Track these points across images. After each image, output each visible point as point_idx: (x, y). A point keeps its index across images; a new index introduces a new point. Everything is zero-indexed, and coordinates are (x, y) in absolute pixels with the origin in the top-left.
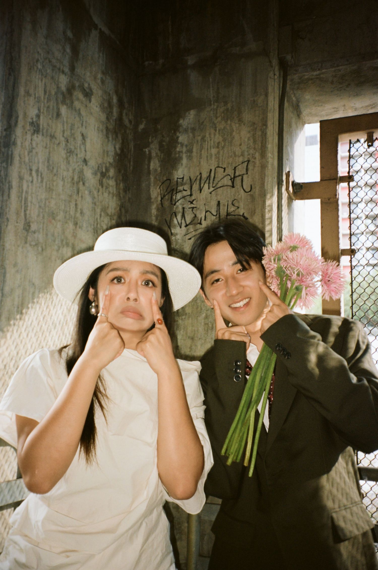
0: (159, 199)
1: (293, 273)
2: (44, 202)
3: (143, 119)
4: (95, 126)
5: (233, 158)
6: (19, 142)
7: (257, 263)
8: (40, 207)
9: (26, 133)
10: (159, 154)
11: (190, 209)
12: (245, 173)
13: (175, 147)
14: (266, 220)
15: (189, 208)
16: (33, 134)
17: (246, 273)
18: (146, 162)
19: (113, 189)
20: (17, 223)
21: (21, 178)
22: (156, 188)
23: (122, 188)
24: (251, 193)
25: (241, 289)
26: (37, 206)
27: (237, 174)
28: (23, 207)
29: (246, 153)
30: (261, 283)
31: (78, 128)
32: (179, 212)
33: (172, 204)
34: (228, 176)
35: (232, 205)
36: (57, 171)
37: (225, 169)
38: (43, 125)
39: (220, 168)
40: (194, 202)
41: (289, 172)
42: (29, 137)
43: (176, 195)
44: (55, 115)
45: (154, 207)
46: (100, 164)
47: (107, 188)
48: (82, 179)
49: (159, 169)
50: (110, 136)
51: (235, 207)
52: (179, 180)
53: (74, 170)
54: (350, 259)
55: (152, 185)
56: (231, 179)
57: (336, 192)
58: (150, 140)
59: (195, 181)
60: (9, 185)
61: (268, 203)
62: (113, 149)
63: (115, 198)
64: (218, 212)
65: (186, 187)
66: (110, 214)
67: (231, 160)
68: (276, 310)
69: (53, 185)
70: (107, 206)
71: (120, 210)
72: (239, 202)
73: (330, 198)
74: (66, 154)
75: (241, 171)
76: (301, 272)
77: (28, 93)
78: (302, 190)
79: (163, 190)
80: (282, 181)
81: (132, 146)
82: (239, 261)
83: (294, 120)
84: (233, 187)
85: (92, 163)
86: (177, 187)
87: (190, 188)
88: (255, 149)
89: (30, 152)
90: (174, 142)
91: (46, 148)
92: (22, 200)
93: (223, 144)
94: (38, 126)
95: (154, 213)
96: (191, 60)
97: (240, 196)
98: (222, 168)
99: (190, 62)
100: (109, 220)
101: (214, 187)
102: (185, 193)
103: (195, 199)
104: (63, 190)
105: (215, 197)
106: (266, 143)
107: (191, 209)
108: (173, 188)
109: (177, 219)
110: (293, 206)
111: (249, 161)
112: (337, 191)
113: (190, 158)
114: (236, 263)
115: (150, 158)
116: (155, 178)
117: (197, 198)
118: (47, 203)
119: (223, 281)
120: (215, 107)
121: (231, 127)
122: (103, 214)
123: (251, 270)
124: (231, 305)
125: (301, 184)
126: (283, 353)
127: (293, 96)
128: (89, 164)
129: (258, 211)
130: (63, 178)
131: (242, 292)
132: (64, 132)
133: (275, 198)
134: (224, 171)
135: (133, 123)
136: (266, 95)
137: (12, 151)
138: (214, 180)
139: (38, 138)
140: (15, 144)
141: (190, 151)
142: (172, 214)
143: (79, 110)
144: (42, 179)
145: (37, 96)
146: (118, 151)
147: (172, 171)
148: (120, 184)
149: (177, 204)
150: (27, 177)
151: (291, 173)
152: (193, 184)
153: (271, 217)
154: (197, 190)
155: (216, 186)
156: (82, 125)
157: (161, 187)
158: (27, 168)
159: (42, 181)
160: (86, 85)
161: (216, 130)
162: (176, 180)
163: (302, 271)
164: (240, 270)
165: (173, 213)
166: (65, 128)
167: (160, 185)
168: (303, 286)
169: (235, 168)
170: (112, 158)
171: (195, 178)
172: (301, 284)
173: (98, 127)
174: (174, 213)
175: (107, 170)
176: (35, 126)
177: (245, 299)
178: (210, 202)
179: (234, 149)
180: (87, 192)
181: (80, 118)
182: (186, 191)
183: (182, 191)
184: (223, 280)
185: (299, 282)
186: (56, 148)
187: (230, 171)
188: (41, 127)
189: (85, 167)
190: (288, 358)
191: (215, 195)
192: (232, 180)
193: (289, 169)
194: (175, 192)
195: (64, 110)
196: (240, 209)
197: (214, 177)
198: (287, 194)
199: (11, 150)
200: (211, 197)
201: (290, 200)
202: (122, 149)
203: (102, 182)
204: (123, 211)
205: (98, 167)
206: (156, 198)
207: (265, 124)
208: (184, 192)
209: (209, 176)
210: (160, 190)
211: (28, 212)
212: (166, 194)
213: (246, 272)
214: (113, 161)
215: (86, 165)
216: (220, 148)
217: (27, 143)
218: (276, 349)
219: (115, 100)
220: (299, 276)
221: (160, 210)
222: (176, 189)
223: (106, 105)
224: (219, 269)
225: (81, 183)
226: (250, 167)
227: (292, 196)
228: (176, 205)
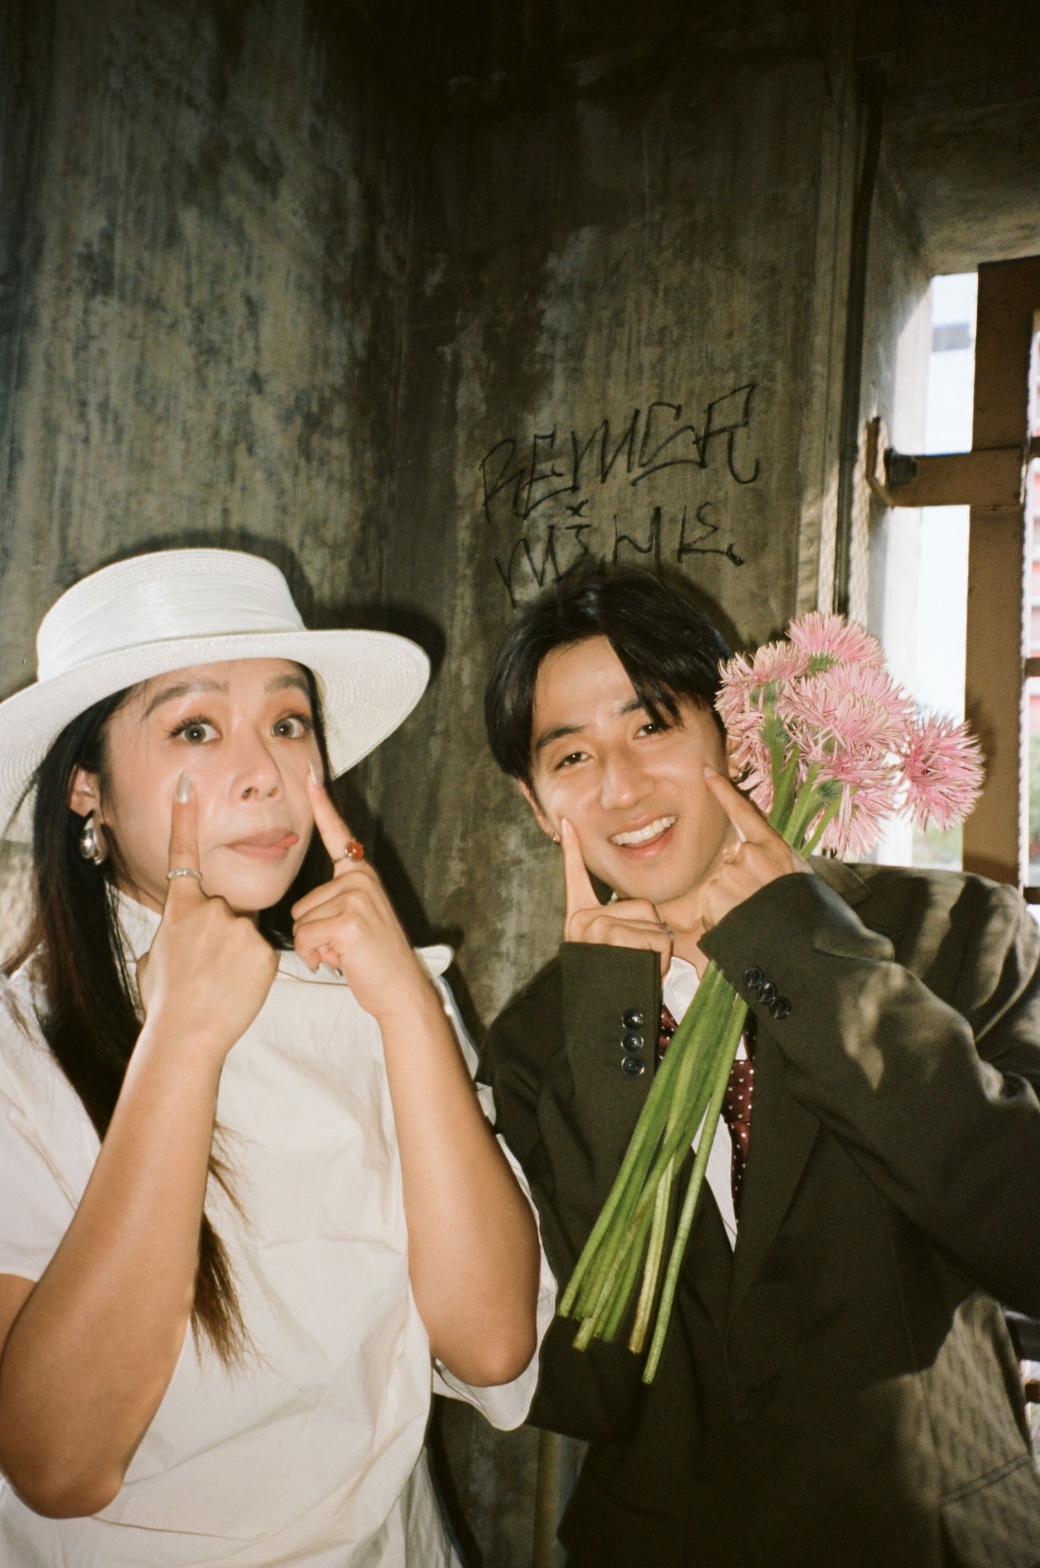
0: (481, 498)
1: (812, 743)
2: (122, 504)
3: (440, 255)
4: (289, 272)
5: (706, 378)
6: (45, 319)
7: (699, 708)
8: (111, 517)
9: (69, 289)
10: (484, 363)
11: (569, 531)
12: (740, 419)
13: (533, 343)
14: (800, 567)
15: (568, 528)
16: (91, 295)
17: (662, 739)
18: (446, 388)
19: (342, 467)
20: (37, 562)
21: (51, 428)
22: (472, 467)
23: (371, 464)
24: (758, 484)
25: (647, 788)
26: (102, 514)
27: (717, 423)
28: (57, 517)
29: (746, 363)
30: (709, 773)
31: (236, 277)
32: (538, 539)
33: (517, 515)
34: (689, 431)
35: (696, 520)
36: (167, 409)
37: (679, 409)
38: (123, 267)
39: (666, 408)
40: (584, 510)
41: (877, 420)
42: (77, 301)
43: (530, 487)
44: (162, 232)
45: (465, 521)
46: (303, 391)
47: (322, 462)
48: (245, 435)
49: (483, 407)
50: (336, 307)
51: (705, 527)
52: (539, 441)
53: (220, 407)
55: (460, 455)
56: (696, 442)
57: (1019, 486)
58: (458, 320)
59: (588, 446)
60: (12, 449)
61: (807, 514)
62: (344, 345)
63: (347, 494)
64: (654, 542)
65: (562, 465)
66: (330, 542)
67: (699, 380)
68: (752, 861)
69: (153, 451)
70: (322, 515)
71: (363, 529)
72: (716, 510)
73: (999, 505)
74: (195, 357)
75: (727, 416)
76: (838, 741)
77: (74, 166)
78: (913, 480)
79: (493, 472)
80: (855, 449)
81: (403, 334)
82: (645, 702)
83: (898, 264)
84: (702, 464)
85: (278, 387)
86: (534, 465)
87: (572, 469)
88: (773, 348)
89: (81, 347)
90: (530, 325)
91: (130, 336)
92: (52, 494)
93: (676, 333)
94: (108, 266)
95: (463, 541)
96: (587, 73)
97: (721, 494)
98: (669, 405)
99: (584, 80)
100: (328, 558)
101: (643, 466)
102: (557, 483)
103: (587, 501)
104: (184, 467)
105: (646, 497)
106: (807, 330)
107: (574, 531)
108: (520, 467)
109: (531, 560)
110: (884, 526)
111: (752, 386)
112: (1023, 483)
113: (575, 375)
114: (633, 707)
115: (456, 376)
116: (470, 436)
117: (593, 497)
118: (134, 507)
119: (591, 761)
120: (657, 217)
121: (703, 279)
122: (308, 541)
123: (681, 728)
124: (614, 835)
125: (913, 460)
126: (766, 998)
127: (896, 186)
128: (268, 388)
129: (775, 540)
130: (184, 431)
131: (647, 796)
132: (189, 289)
133: (831, 502)
134: (678, 415)
135: (408, 267)
136: (815, 181)
137: (22, 345)
138: (644, 444)
139: (107, 309)
140: (31, 321)
141: (576, 354)
142: (517, 544)
143: (240, 220)
144: (119, 432)
145: (104, 173)
146: (361, 352)
147: (519, 415)
148: (364, 451)
149: (533, 514)
150: (69, 423)
151: (882, 425)
152: (582, 456)
153: (815, 558)
154: (594, 473)
155: (650, 461)
156: (248, 269)
157: (487, 462)
158: (68, 400)
159: (118, 439)
160: (262, 146)
161: (655, 291)
162: (532, 442)
163: (840, 739)
164: (645, 728)
165: (519, 542)
166: (195, 276)
167: (485, 455)
168: (844, 783)
169: (711, 407)
170: (342, 374)
171: (590, 436)
172: (839, 777)
173: (300, 278)
174: (522, 542)
175: (325, 407)
176: (96, 270)
177: (660, 817)
178: (631, 512)
179: (710, 349)
180: (259, 475)
181: (242, 248)
182: (561, 475)
183: (548, 476)
184: (590, 757)
185: (830, 771)
186: (162, 336)
187: (695, 416)
188: (117, 271)
189: (255, 400)
190: (781, 1018)
191: (645, 490)
192: (701, 442)
193: (879, 409)
194: (527, 480)
195: (189, 221)
196: (719, 532)
197: (647, 435)
198: (868, 490)
199: (18, 339)
200: (634, 494)
201: (877, 508)
202: (372, 347)
203: (308, 444)
204: (372, 532)
205: (298, 399)
206: (473, 494)
207: (807, 272)
208: (555, 479)
209: (632, 431)
210: (482, 472)
211: (72, 532)
212: (500, 483)
213: (665, 735)
214: (341, 381)
215: (260, 391)
216: (668, 346)
217: (71, 323)
218: (747, 986)
219: (353, 192)
220: (833, 751)
221: (480, 533)
222: (530, 468)
223: (324, 209)
224: (579, 725)
225: (242, 447)
226: (758, 405)
227: (884, 494)
228: (529, 517)
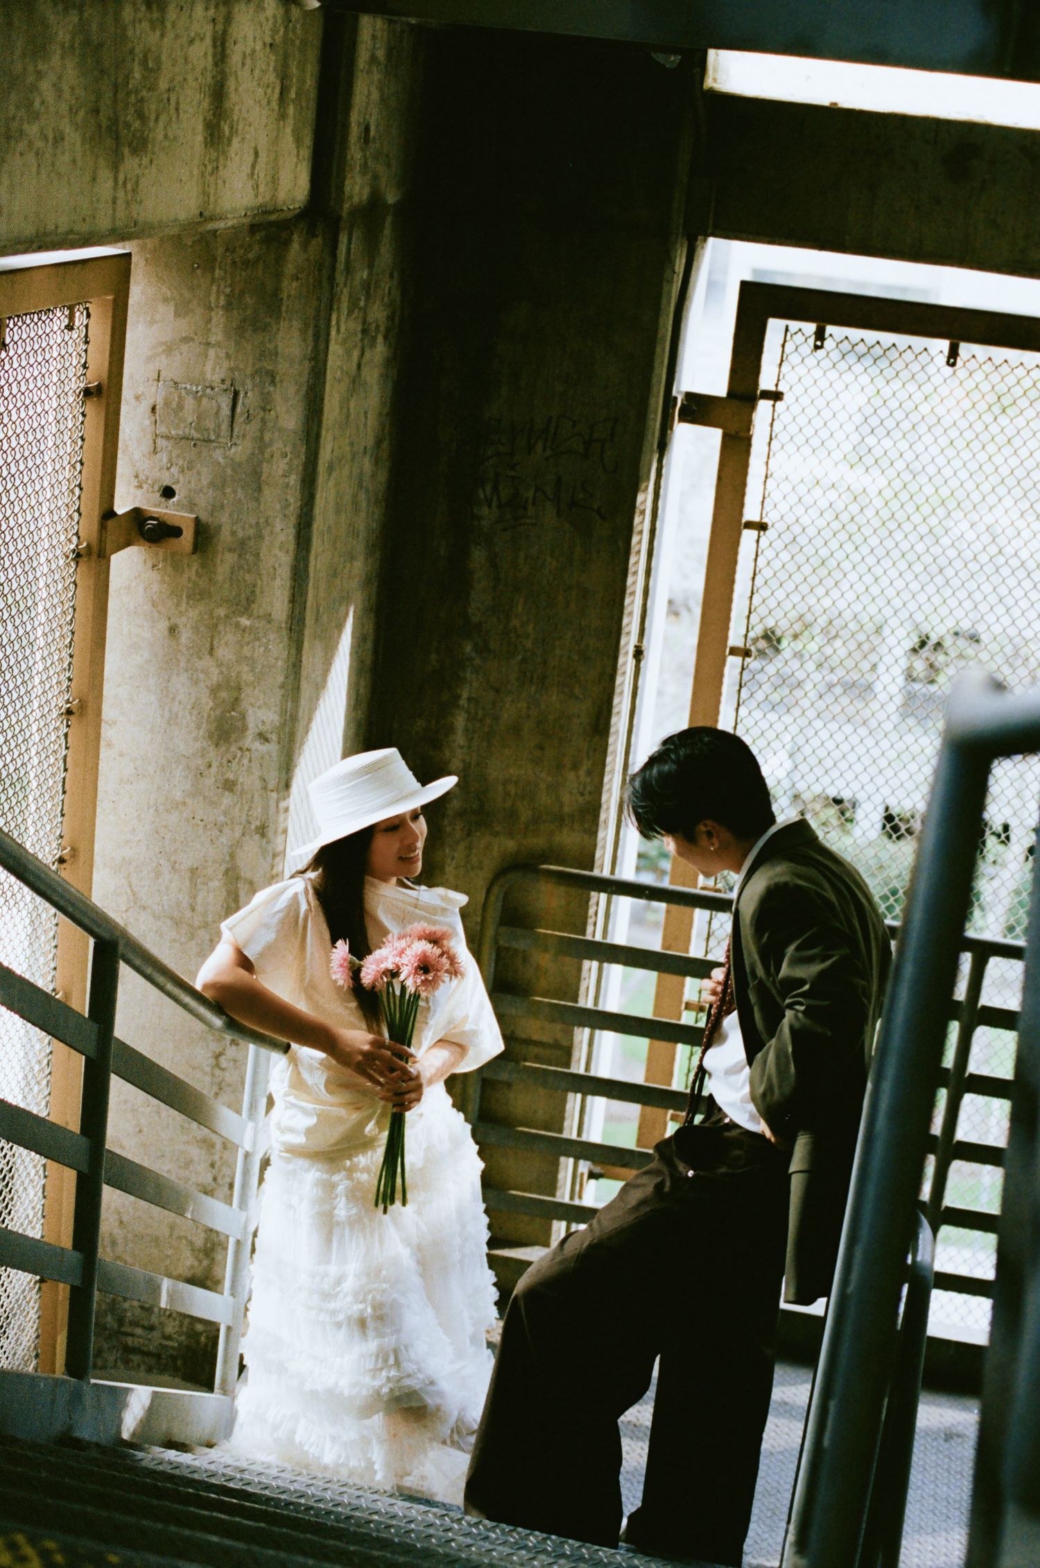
0: (454, 447)
5: (591, 408)
12: (608, 437)
13: (489, 362)
15: (507, 476)
22: (449, 428)
24: (616, 475)
27: (596, 435)
29: (614, 405)
32: (489, 479)
33: (477, 462)
34: (580, 436)
35: (581, 488)
37: (574, 422)
39: (567, 420)
40: (516, 468)
43: (485, 447)
45: (444, 458)
51: (586, 493)
52: (492, 421)
54: (756, 538)
55: (442, 419)
56: (583, 443)
57: (751, 424)
59: (521, 431)
61: (639, 503)
64: (557, 496)
65: (505, 439)
67: (587, 409)
72: (593, 485)
73: (739, 433)
75: (601, 433)
79: (462, 433)
84: (586, 457)
86: (488, 435)
87: (511, 442)
88: (629, 401)
90: (489, 351)
93: (575, 378)
95: (443, 471)
97: (596, 476)
101: (552, 450)
102: (501, 448)
103: (518, 463)
105: (553, 468)
106: (648, 396)
107: (511, 479)
108: (480, 434)
109: (484, 491)
111: (616, 420)
112: (753, 414)
113: (514, 387)
115: (441, 370)
117: (522, 461)
121: (592, 351)
129: (623, 509)
134: (574, 426)
138: (554, 438)
141: (516, 376)
147: (480, 404)
149: (486, 463)
152: (517, 436)
153: (643, 520)
154: (523, 447)
155: (556, 448)
157: (458, 426)
161: (564, 351)
162: (488, 421)
167: (457, 422)
169: (592, 425)
171: (521, 426)
174: (479, 479)
178: (545, 475)
179: (594, 392)
182: (503, 444)
183: (496, 443)
187: (583, 429)
191: (553, 464)
192: (586, 444)
194: (484, 443)
196: (594, 498)
197: (555, 433)
200: (546, 465)
206: (449, 445)
207: (650, 364)
209: (547, 428)
210: (455, 432)
212: (466, 440)
216: (570, 385)
221: (453, 468)
222: (485, 436)
226: (618, 431)
228: (484, 465)
